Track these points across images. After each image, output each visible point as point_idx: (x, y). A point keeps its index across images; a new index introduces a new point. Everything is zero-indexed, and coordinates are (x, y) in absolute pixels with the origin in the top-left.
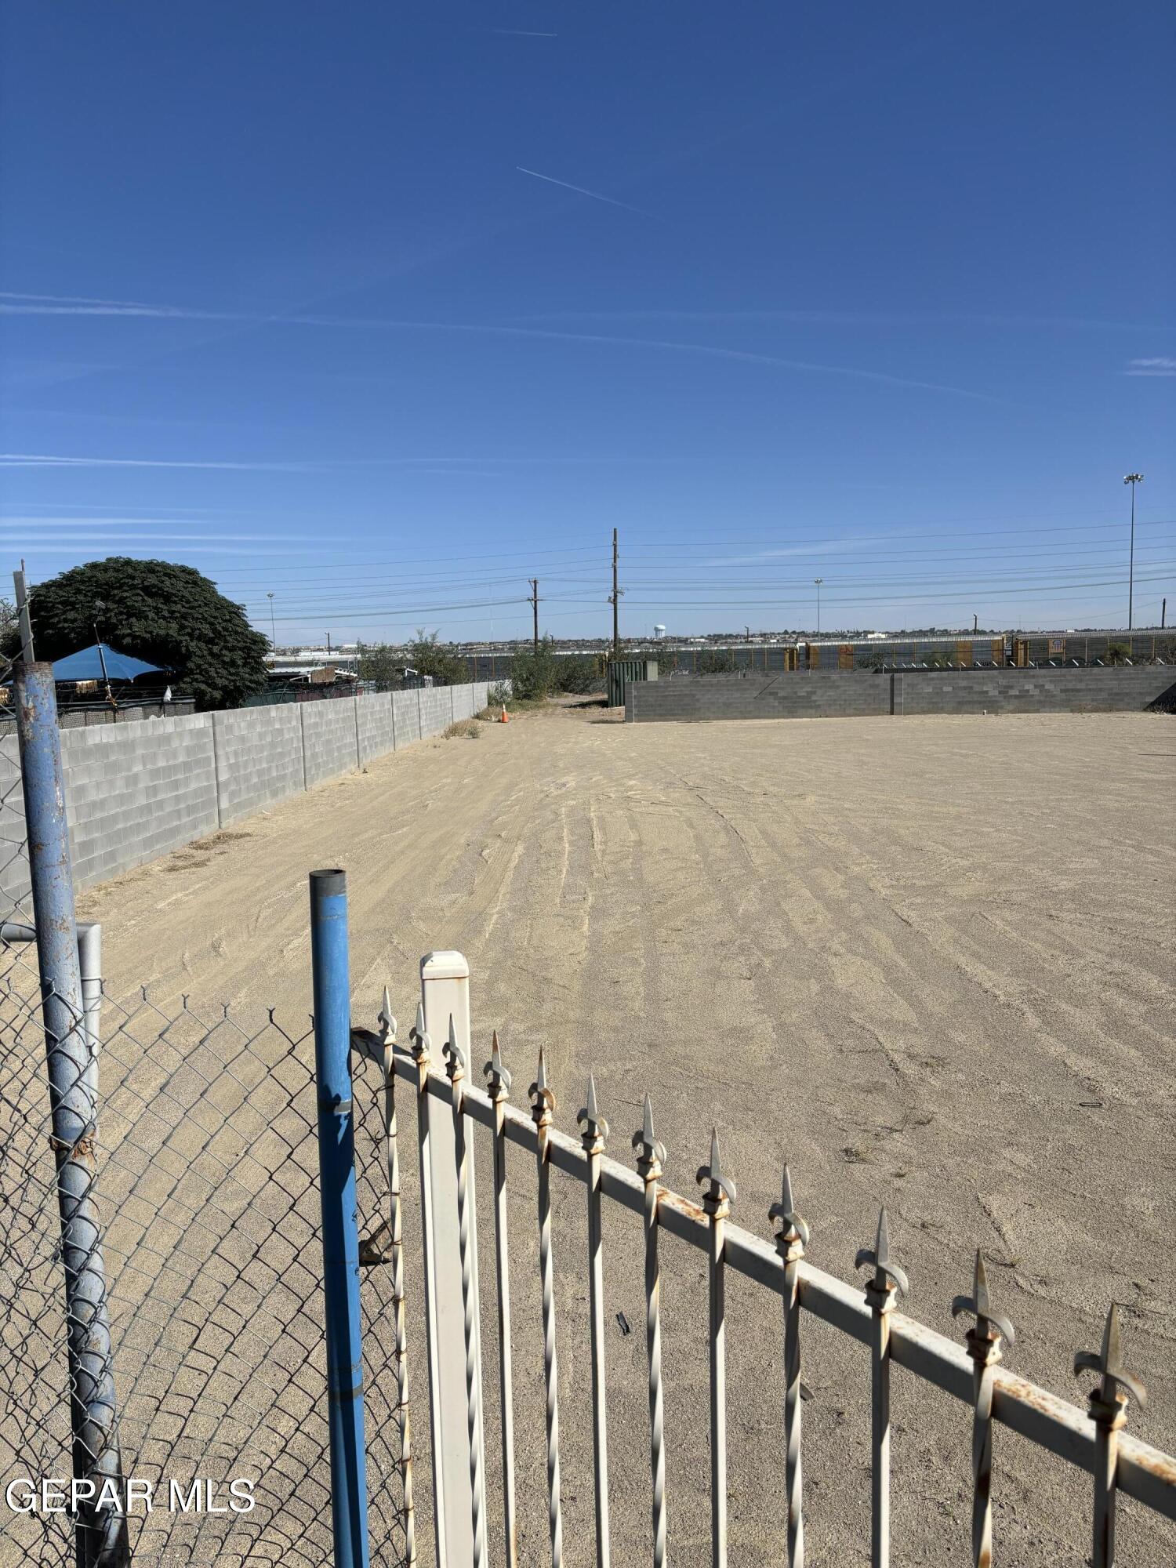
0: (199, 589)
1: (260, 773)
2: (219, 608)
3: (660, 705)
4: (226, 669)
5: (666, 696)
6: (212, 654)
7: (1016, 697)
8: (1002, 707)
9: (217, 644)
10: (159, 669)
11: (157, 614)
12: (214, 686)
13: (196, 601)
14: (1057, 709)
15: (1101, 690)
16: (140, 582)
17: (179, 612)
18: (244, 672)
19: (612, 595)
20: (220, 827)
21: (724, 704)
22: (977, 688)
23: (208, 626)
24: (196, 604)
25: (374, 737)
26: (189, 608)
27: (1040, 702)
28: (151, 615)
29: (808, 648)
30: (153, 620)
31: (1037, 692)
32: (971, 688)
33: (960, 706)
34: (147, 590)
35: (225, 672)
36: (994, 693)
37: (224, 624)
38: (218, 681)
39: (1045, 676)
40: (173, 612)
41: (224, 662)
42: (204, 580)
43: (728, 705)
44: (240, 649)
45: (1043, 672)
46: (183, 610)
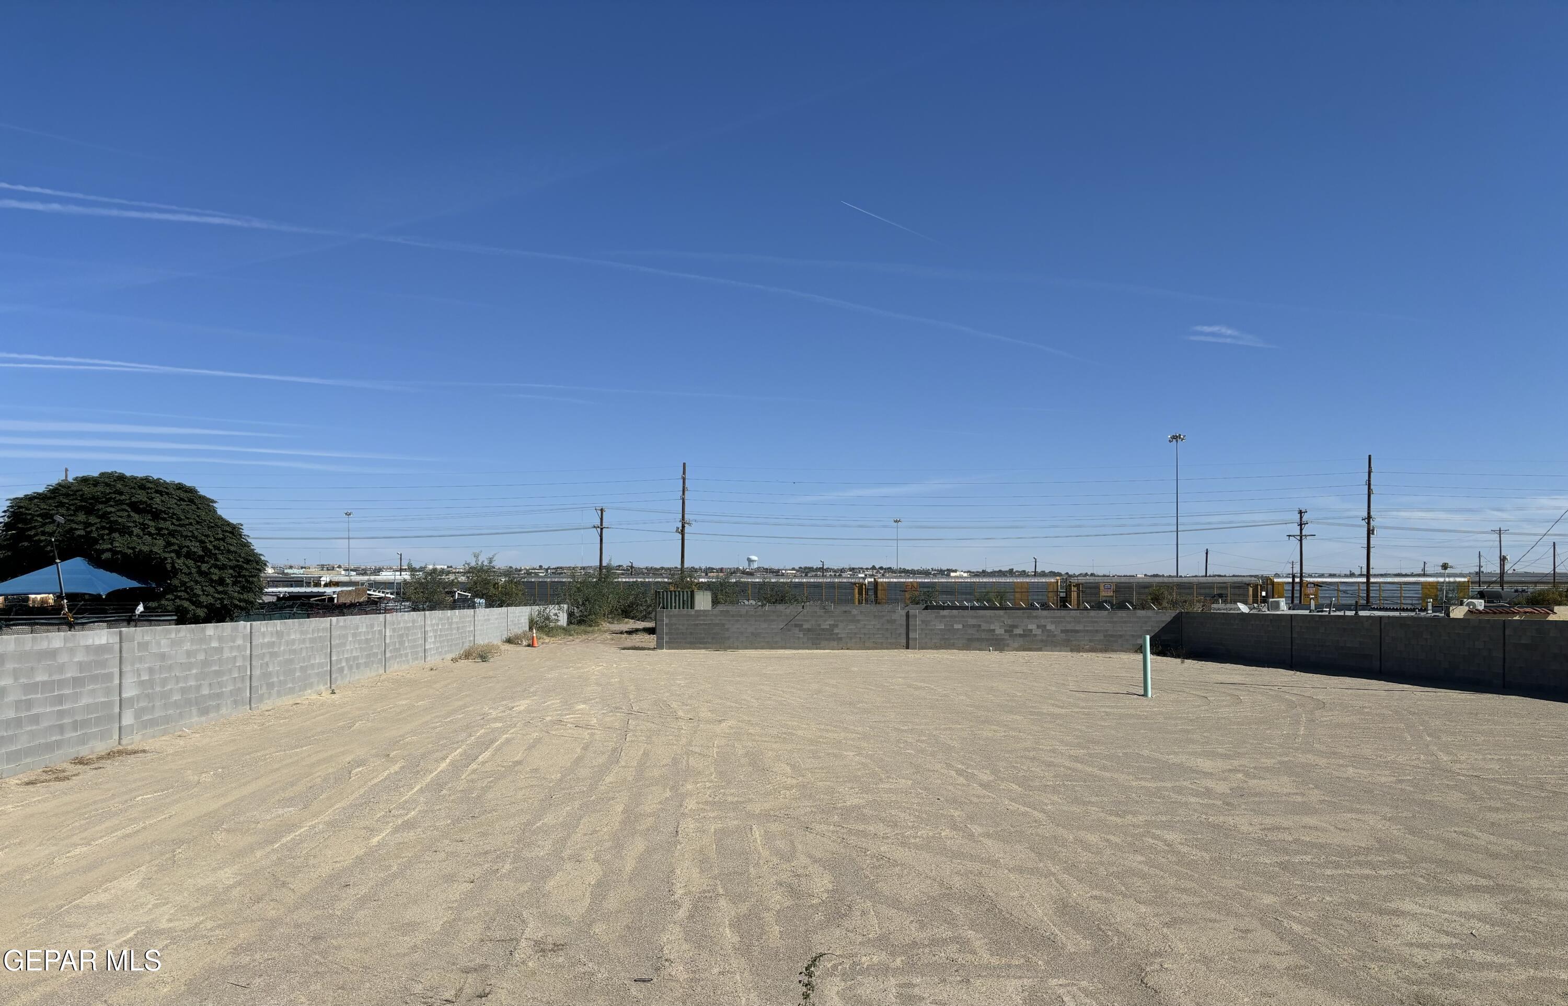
0: (194, 507)
1: (183, 691)
2: (212, 527)
3: (691, 633)
4: (214, 587)
5: (697, 625)
6: (200, 573)
7: (1020, 635)
8: (1008, 645)
9: (207, 563)
10: (144, 586)
11: (143, 530)
12: (198, 604)
13: (188, 518)
14: (1058, 648)
15: (1097, 631)
16: (128, 497)
17: (167, 529)
18: (233, 591)
19: (680, 525)
20: (119, 744)
21: (752, 634)
22: (984, 626)
23: (198, 544)
24: (187, 522)
25: (356, 658)
26: (180, 525)
27: (1042, 641)
28: (136, 531)
29: (876, 583)
30: (138, 536)
31: (1039, 632)
32: (980, 626)
33: (969, 644)
34: (135, 507)
35: (211, 590)
36: (1000, 631)
37: (216, 543)
38: (203, 599)
39: (1046, 617)
40: (161, 529)
41: (212, 580)
42: (203, 498)
43: (755, 635)
44: (231, 568)
45: (1045, 613)
46: (171, 527)
